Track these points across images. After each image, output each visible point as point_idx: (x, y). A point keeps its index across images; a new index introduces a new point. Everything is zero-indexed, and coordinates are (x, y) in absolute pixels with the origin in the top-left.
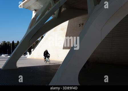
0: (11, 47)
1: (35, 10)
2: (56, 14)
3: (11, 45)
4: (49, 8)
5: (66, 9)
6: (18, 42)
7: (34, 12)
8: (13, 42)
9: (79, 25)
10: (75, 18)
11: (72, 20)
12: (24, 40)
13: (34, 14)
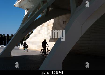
0: (7, 39)
1: (27, 9)
2: (44, 13)
3: (7, 38)
4: (39, 8)
5: (52, 9)
6: (12, 35)
7: (26, 10)
8: (8, 35)
9: (63, 23)
10: (59, 17)
11: (57, 18)
12: (18, 33)
13: (26, 12)
